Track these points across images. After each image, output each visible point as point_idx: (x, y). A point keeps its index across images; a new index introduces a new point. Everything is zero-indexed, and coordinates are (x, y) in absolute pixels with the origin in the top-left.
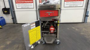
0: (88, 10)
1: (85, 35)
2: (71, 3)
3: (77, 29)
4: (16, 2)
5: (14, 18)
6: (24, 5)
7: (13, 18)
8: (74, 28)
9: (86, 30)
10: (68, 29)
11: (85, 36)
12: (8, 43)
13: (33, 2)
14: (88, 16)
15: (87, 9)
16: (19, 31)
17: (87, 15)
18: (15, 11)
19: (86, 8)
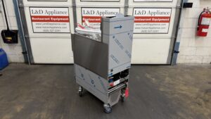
0: (177, 41)
1: (167, 93)
2: (146, 26)
3: (154, 79)
4: (33, 18)
5: (27, 52)
6: (50, 26)
7: (24, 53)
8: (148, 76)
9: (171, 82)
10: (138, 77)
11: (167, 95)
12: (19, 109)
13: (68, 21)
14: (178, 52)
15: (175, 39)
16: (38, 82)
17: (175, 49)
18: (29, 38)
19: (174, 37)
